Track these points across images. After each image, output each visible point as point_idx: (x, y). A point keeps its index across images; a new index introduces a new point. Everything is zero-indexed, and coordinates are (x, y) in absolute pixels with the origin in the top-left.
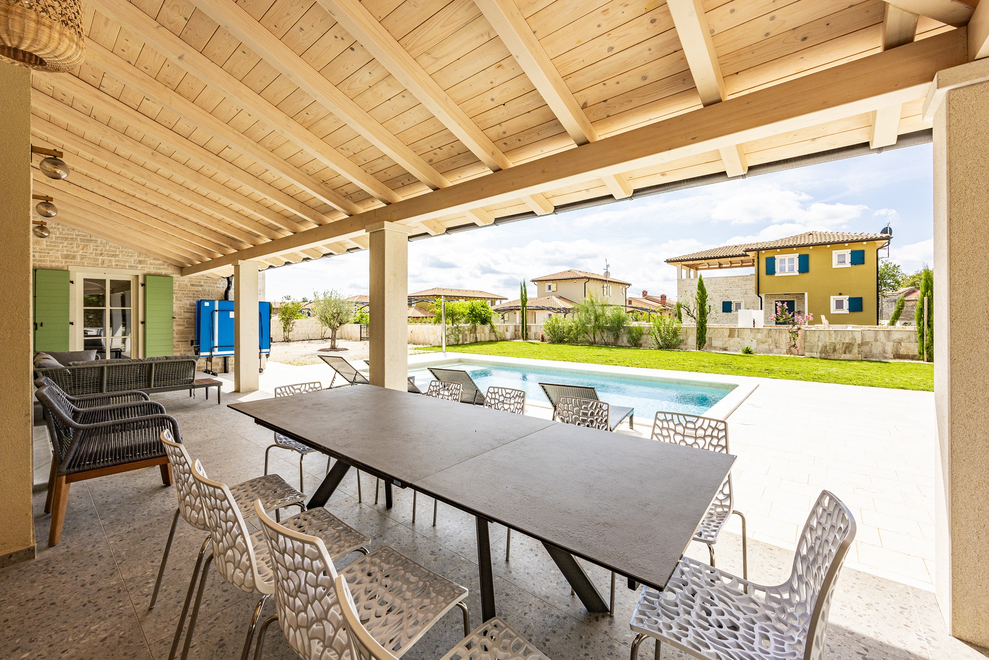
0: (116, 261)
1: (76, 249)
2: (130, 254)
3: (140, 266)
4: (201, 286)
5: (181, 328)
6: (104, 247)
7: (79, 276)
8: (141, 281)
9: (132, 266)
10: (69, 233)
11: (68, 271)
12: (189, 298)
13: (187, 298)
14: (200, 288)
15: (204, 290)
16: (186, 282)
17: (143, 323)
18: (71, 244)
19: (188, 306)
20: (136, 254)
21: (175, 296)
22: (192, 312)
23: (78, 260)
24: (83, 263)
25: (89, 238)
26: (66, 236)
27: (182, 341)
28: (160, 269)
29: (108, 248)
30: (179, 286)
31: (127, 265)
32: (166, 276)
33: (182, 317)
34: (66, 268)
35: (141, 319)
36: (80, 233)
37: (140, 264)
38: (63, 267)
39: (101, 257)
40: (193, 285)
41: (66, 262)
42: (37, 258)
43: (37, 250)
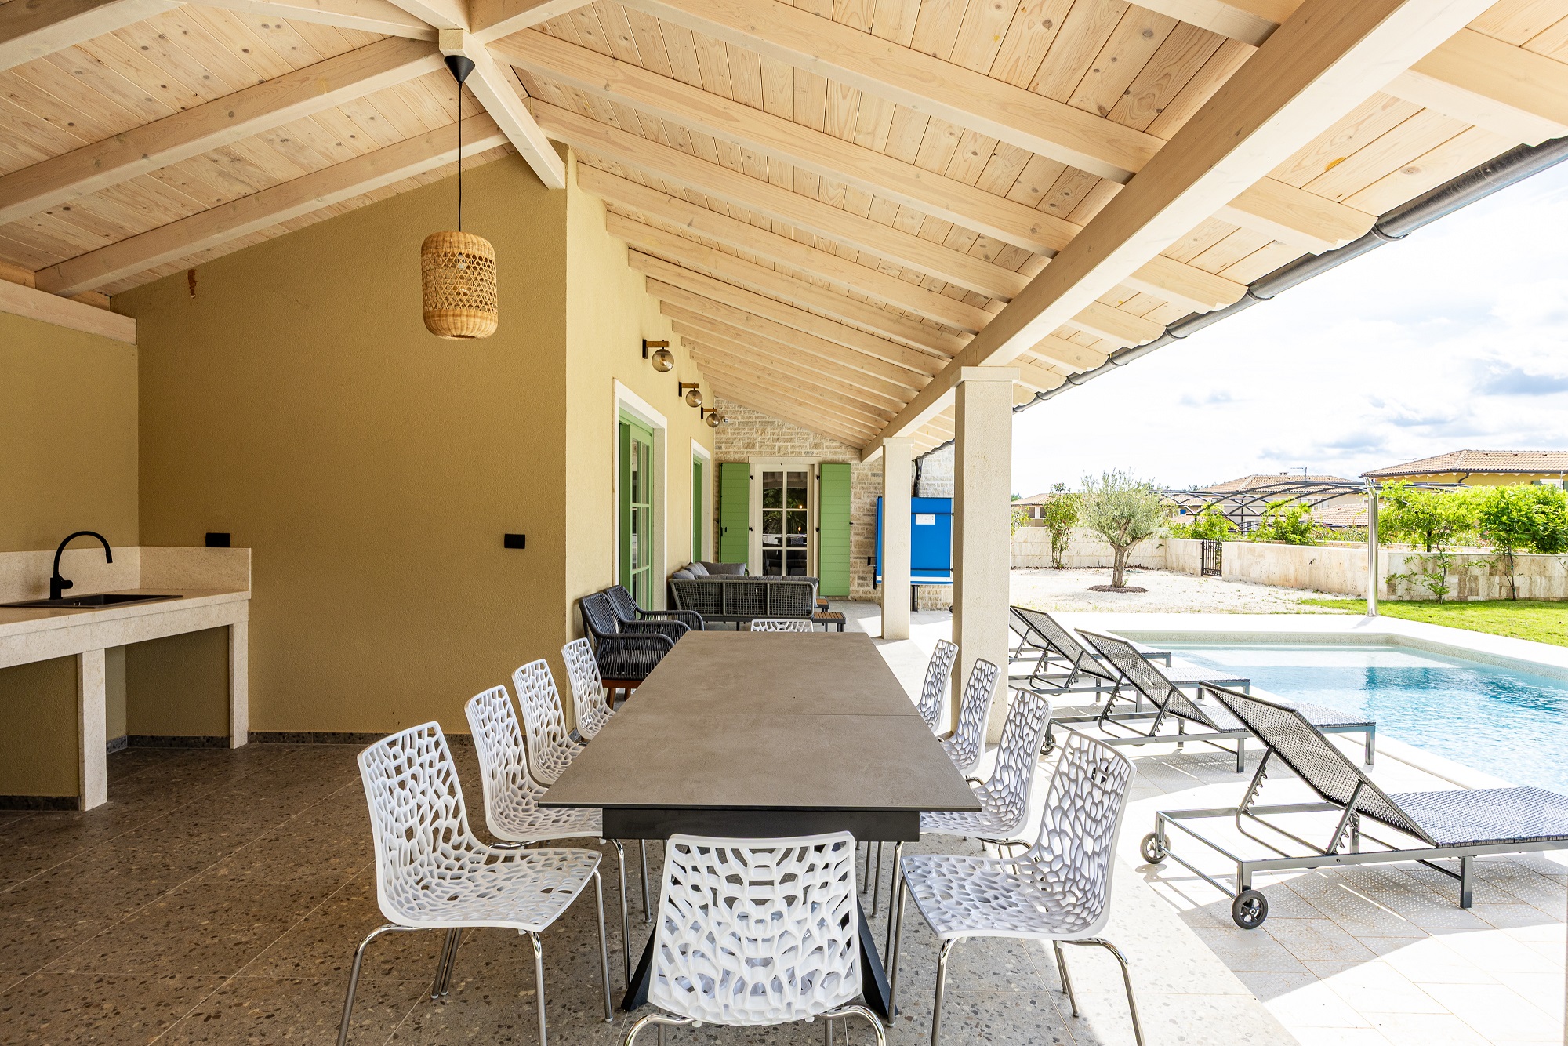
0: (792, 447)
1: (755, 436)
2: (806, 436)
3: (815, 451)
5: (859, 538)
6: (781, 429)
7: (758, 470)
8: (816, 472)
9: (808, 452)
11: (748, 463)
12: (870, 495)
13: (867, 494)
14: (882, 479)
16: (862, 473)
17: (819, 529)
18: (751, 429)
19: (868, 506)
20: (812, 436)
21: (852, 491)
22: (871, 515)
23: (757, 449)
24: (761, 452)
25: (767, 420)
27: (860, 558)
28: (836, 453)
29: (784, 430)
30: (857, 476)
31: (803, 451)
32: (844, 462)
33: (861, 522)
34: (746, 461)
35: (816, 525)
37: (816, 448)
38: (744, 460)
39: (777, 443)
40: (874, 475)
41: (747, 453)
42: (724, 450)
43: (724, 440)
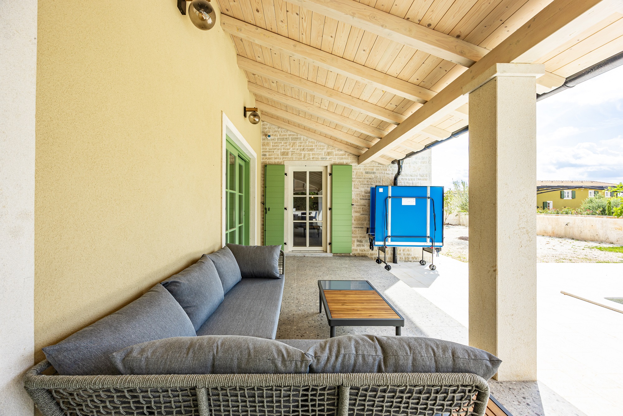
0: (313, 154)
1: (288, 147)
2: (322, 147)
3: (328, 157)
4: (374, 173)
5: (358, 214)
6: (305, 142)
7: (290, 170)
8: (329, 171)
9: (323, 158)
10: (285, 134)
11: (284, 165)
12: (364, 186)
13: (362, 185)
14: (373, 176)
15: (376, 177)
16: (361, 170)
17: (330, 209)
18: (286, 143)
19: (363, 194)
20: (326, 147)
21: (353, 183)
22: (366, 199)
23: (290, 156)
24: (293, 158)
25: (296, 137)
26: (283, 137)
27: (359, 228)
28: (342, 159)
29: (307, 144)
30: (356, 174)
31: (320, 157)
32: (347, 165)
33: (359, 204)
34: (282, 164)
35: (329, 206)
36: (291, 133)
37: (328, 155)
38: (281, 163)
39: (303, 152)
40: (367, 173)
41: (283, 158)
42: (267, 157)
43: (268, 150)
